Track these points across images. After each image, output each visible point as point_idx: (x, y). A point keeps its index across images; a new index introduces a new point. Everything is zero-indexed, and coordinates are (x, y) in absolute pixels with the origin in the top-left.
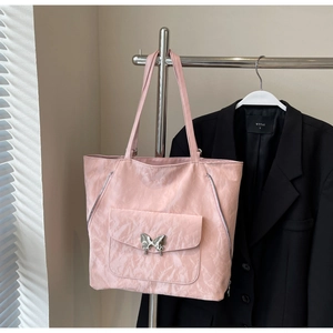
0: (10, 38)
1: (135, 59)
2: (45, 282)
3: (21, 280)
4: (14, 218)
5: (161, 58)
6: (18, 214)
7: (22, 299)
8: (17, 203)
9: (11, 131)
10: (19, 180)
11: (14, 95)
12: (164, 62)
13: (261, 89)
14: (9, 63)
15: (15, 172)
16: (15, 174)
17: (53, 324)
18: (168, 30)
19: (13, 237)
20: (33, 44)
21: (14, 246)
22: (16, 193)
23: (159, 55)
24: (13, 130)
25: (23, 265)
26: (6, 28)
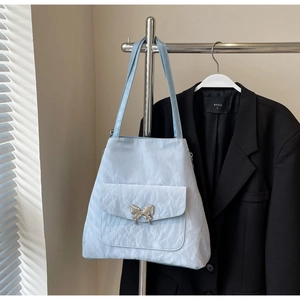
0: (11, 29)
1: (124, 46)
2: (44, 252)
3: (21, 249)
4: (15, 193)
5: (148, 45)
6: (18, 189)
7: (23, 266)
8: (17, 179)
9: (12, 114)
10: (19, 158)
11: (15, 81)
12: (151, 49)
13: (218, 72)
14: (10, 52)
15: (16, 151)
16: (15, 152)
17: (51, 292)
18: (153, 20)
19: (15, 210)
20: (30, 35)
21: (15, 218)
22: (17, 170)
23: (145, 42)
24: (14, 112)
25: (23, 235)
26: (7, 21)
